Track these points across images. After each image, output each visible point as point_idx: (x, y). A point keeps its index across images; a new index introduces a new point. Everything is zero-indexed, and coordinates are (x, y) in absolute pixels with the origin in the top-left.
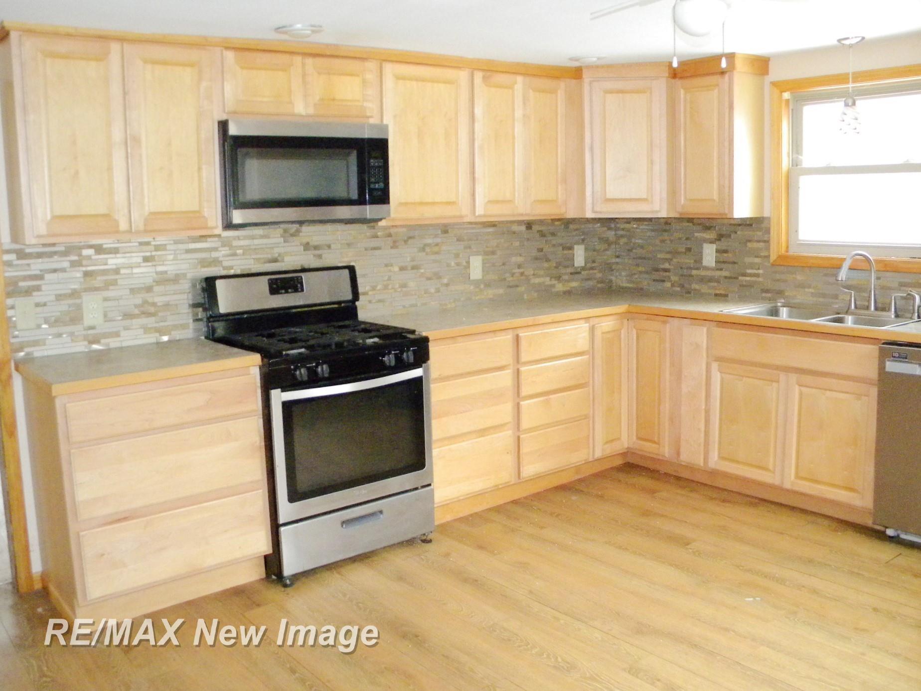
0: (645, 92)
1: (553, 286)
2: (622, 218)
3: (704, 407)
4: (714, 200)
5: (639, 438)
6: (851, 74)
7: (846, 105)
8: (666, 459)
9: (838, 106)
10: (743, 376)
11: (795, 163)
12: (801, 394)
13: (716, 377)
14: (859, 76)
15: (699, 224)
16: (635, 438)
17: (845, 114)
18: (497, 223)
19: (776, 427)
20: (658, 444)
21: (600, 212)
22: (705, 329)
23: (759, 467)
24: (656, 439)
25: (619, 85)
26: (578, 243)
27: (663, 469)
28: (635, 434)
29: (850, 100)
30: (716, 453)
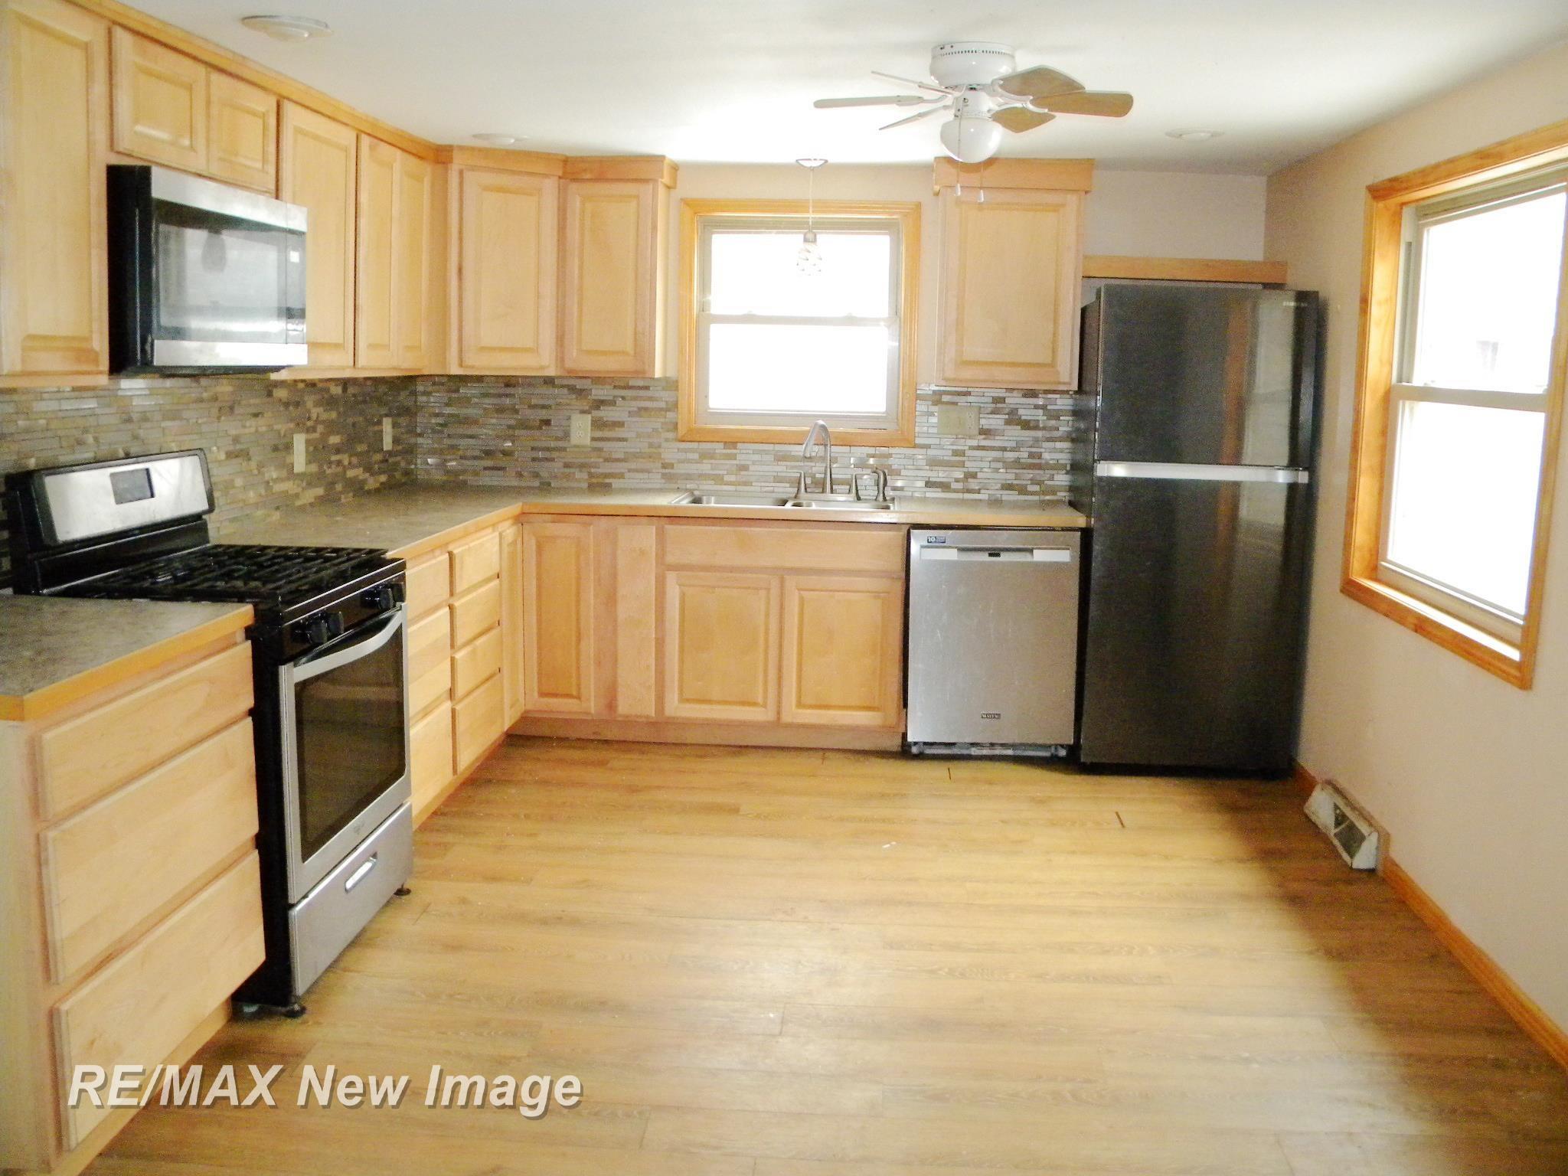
0: (531, 195)
1: (364, 482)
2: (503, 376)
3: (654, 636)
4: (627, 354)
5: (542, 694)
6: (811, 201)
7: (806, 240)
8: (589, 718)
9: (795, 239)
10: (714, 587)
11: (703, 307)
12: (802, 601)
13: (673, 592)
14: (823, 205)
15: (563, 386)
16: (536, 694)
17: (809, 252)
18: (317, 382)
19: (767, 648)
20: (579, 698)
21: (472, 367)
22: (654, 529)
23: (743, 703)
24: (574, 693)
25: (504, 180)
26: (386, 415)
27: (573, 734)
28: (536, 688)
29: (810, 231)
30: (676, 696)
